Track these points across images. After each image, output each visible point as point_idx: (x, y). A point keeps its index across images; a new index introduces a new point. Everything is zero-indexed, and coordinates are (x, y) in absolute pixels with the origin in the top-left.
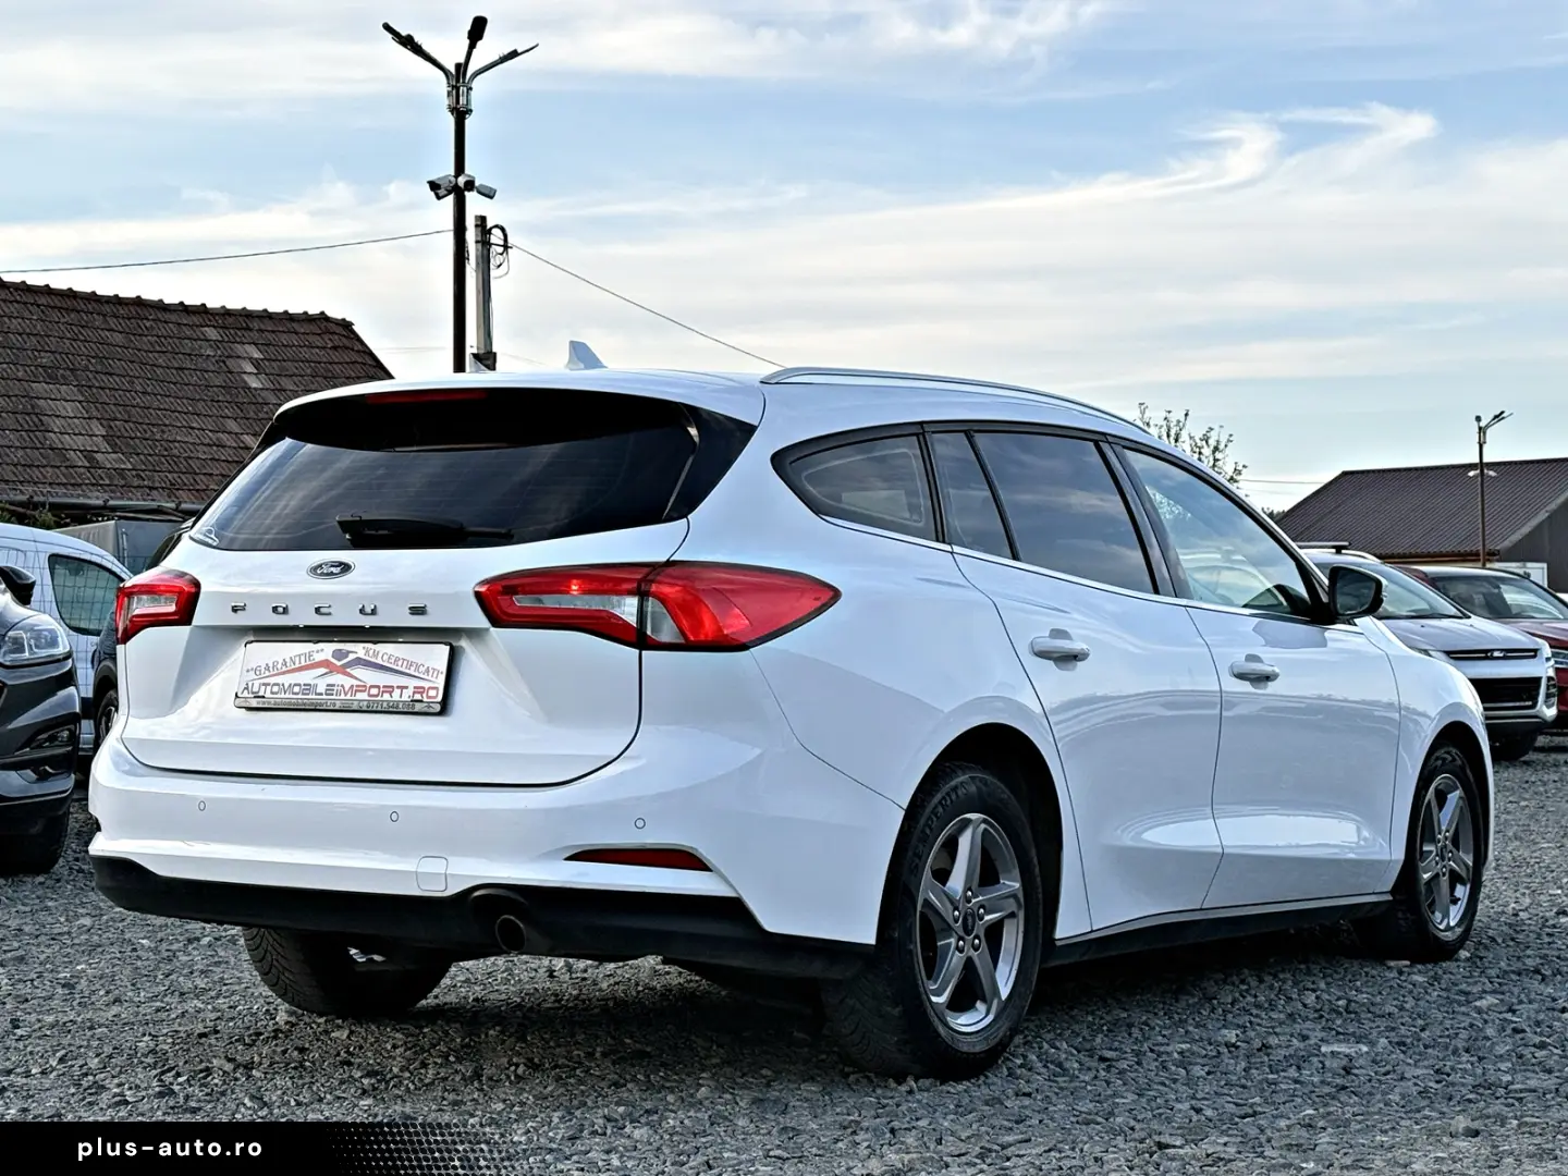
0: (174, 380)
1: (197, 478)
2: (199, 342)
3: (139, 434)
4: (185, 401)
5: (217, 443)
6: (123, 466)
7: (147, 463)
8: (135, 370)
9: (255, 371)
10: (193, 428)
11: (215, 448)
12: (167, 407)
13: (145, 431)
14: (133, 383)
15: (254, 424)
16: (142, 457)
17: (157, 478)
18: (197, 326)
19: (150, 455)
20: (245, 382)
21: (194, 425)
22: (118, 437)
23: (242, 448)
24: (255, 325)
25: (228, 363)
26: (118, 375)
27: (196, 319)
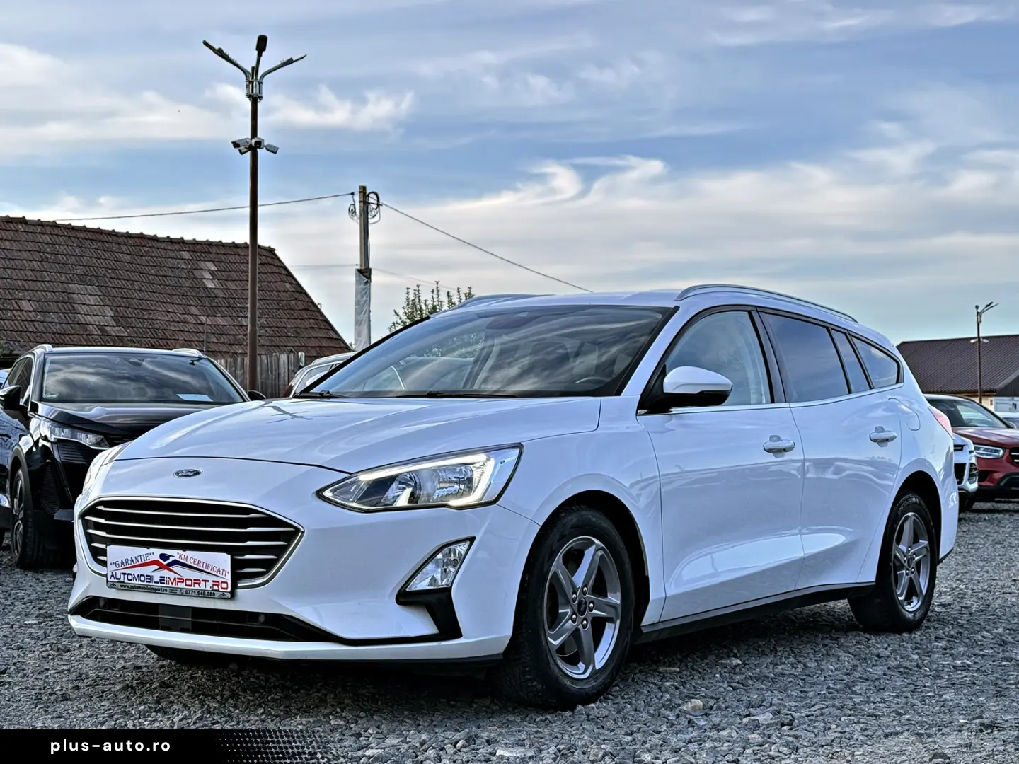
0: (159, 283)
1: (169, 342)
2: (178, 261)
3: (134, 315)
4: (166, 296)
5: (184, 321)
6: (122, 335)
7: (138, 332)
8: (136, 277)
9: (211, 278)
10: (169, 312)
11: (182, 324)
12: (154, 299)
13: (138, 313)
14: (134, 284)
15: (208, 310)
16: (135, 329)
17: (143, 342)
18: (177, 251)
19: (140, 328)
20: (205, 284)
21: (170, 310)
22: (121, 317)
23: (199, 324)
24: (214, 250)
25: (195, 273)
26: (125, 280)
27: (177, 247)
